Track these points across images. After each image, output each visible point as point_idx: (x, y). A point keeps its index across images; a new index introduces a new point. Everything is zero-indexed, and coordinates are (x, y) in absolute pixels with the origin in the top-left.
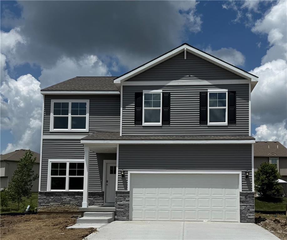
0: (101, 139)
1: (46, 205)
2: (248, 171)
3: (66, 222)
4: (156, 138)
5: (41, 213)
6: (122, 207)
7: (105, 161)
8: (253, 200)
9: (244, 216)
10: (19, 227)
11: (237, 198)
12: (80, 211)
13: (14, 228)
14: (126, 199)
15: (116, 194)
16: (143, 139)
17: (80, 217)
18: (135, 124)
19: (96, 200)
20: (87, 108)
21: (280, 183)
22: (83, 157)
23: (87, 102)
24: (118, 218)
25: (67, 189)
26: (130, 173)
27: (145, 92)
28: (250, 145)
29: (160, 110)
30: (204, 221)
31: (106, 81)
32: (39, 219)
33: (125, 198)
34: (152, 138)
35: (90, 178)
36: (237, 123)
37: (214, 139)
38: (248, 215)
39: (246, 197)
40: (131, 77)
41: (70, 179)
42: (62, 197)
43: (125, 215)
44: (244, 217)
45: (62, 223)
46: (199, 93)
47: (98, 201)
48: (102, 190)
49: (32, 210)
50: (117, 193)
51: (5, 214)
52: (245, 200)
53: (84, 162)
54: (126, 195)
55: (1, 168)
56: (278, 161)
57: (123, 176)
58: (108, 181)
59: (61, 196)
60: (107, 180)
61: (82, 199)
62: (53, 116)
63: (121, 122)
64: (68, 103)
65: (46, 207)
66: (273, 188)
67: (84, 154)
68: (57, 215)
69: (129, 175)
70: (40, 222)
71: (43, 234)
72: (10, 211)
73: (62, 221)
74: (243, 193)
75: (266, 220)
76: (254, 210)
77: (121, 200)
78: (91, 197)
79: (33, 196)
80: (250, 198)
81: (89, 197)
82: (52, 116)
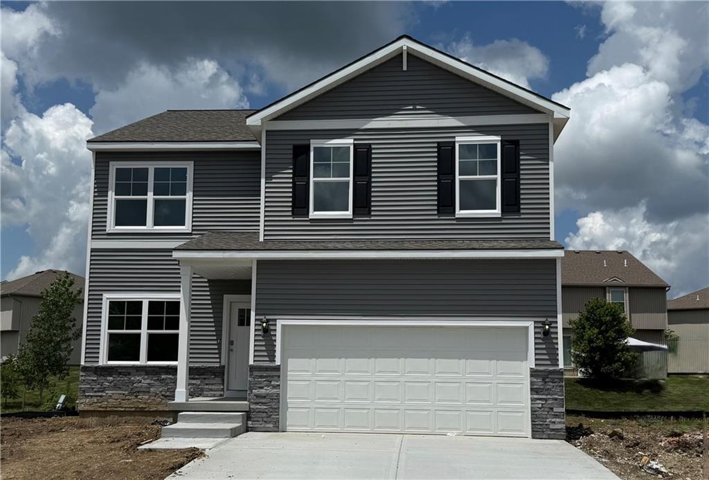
0: (219, 248)
1: (97, 396)
2: (550, 320)
3: (139, 434)
4: (339, 246)
5: (85, 413)
6: (263, 401)
7: (227, 298)
8: (560, 386)
9: (541, 423)
10: (34, 445)
11: (525, 382)
12: (171, 409)
13: (25, 447)
14: (273, 383)
15: (250, 371)
16: (310, 247)
17: (171, 424)
18: (294, 215)
19: (207, 384)
20: (188, 180)
21: (631, 346)
22: (178, 289)
23: (189, 166)
24: (254, 426)
25: (143, 361)
26: (282, 325)
27: (315, 143)
28: (552, 261)
29: (349, 183)
30: (449, 434)
31: (232, 119)
32: (81, 427)
33: (271, 382)
34: (330, 246)
35: (192, 334)
36: (522, 211)
37: (471, 247)
38: (550, 422)
39: (543, 380)
40: (285, 111)
41: (151, 336)
42: (132, 378)
43: (269, 419)
44: (541, 425)
45: (129, 437)
46: (436, 145)
47: (210, 387)
48: (220, 362)
49: (69, 405)
50: (252, 368)
51: (9, 415)
52: (542, 387)
53: (179, 299)
54: (271, 373)
55: (2, 311)
56: (626, 296)
57: (266, 331)
58: (235, 342)
59: (129, 375)
60: (232, 339)
61: (175, 382)
62: (114, 197)
63: (262, 210)
64: (148, 169)
65: (96, 401)
66: (616, 358)
67: (180, 282)
68: (120, 419)
69: (279, 328)
70: (83, 432)
71: (85, 462)
72: (21, 408)
73: (130, 433)
74: (537, 371)
75: (593, 433)
76: (563, 410)
77: (262, 385)
78: (197, 379)
79: (73, 373)
80: (552, 382)
81: (190, 379)
82: (112, 197)
